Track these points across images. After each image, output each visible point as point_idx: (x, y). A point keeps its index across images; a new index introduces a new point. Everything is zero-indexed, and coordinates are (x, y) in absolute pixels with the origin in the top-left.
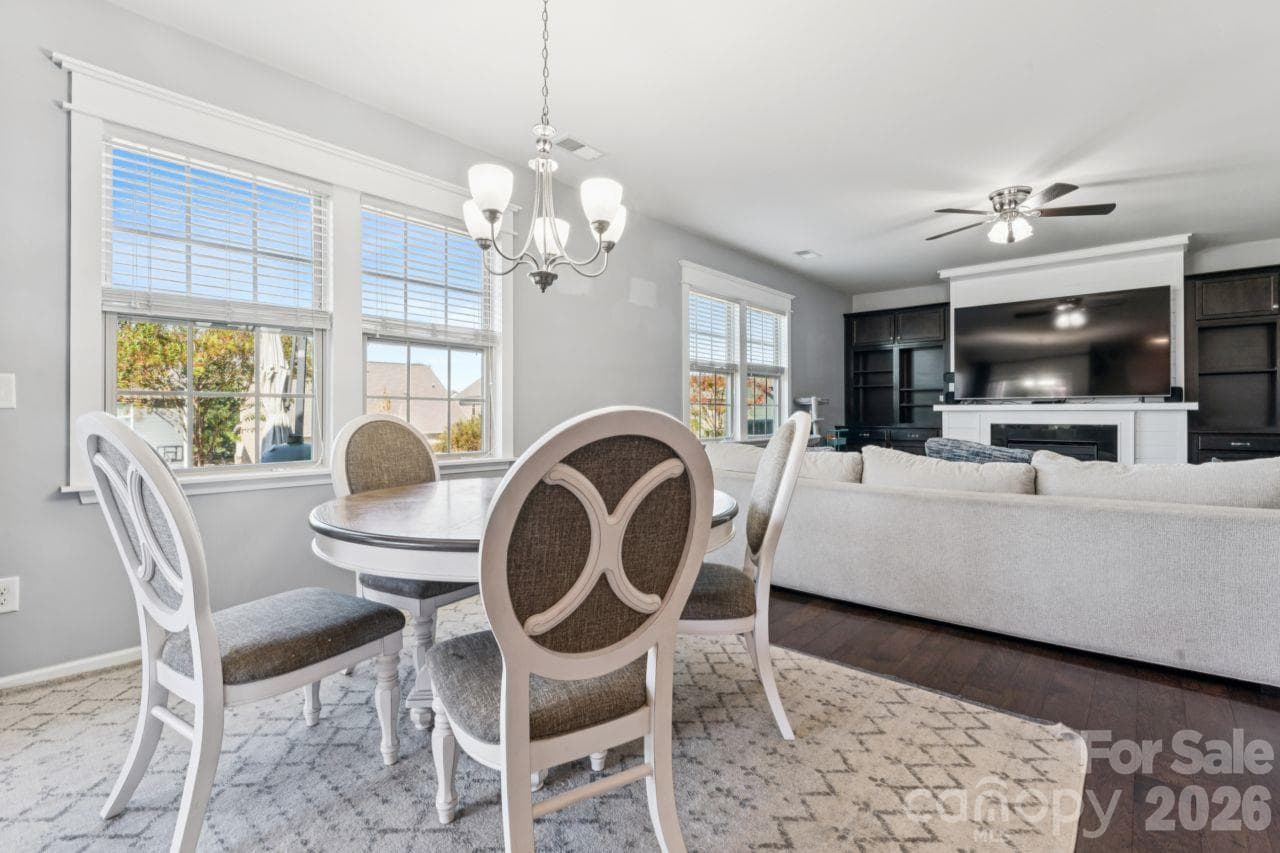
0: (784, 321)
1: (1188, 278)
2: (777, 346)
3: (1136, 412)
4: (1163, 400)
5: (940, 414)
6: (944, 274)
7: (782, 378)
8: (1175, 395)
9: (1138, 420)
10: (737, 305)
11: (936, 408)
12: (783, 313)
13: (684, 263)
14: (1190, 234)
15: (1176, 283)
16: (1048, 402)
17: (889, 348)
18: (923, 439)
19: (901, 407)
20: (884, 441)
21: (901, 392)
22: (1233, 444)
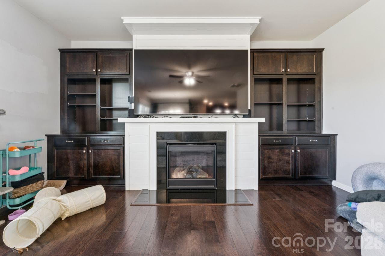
1: (251, 51)
3: (235, 124)
4: (242, 117)
9: (236, 129)
11: (120, 120)
16: (191, 117)
17: (94, 78)
18: (113, 143)
19: (101, 120)
20: (85, 146)
21: (101, 109)
22: (274, 141)
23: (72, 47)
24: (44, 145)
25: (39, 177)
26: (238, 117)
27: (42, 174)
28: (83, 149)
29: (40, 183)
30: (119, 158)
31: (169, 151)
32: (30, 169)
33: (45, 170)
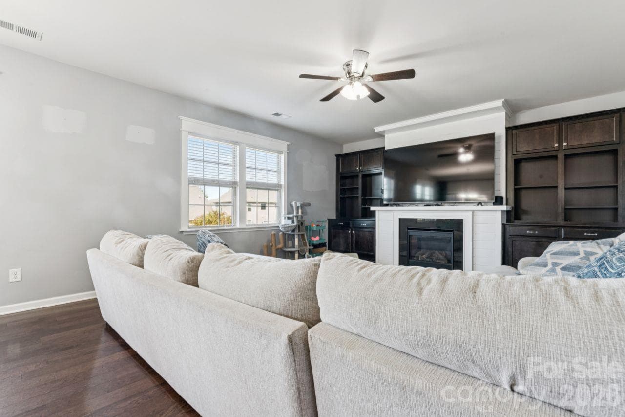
0: (283, 157)
1: (507, 129)
2: (278, 171)
3: (473, 212)
4: (492, 204)
5: (374, 212)
6: (378, 129)
7: (281, 190)
8: (498, 201)
9: (475, 217)
10: (238, 146)
11: (372, 208)
12: (281, 152)
13: (182, 117)
14: (503, 100)
15: (500, 132)
16: (432, 205)
17: (357, 174)
18: (369, 227)
19: (362, 208)
20: (350, 228)
21: (363, 200)
22: (528, 232)
23: (344, 152)
24: (326, 225)
25: (323, 245)
26: (482, 205)
27: (325, 243)
28: (349, 230)
29: (324, 248)
30: (372, 239)
31: (409, 236)
32: (320, 239)
33: (327, 241)
